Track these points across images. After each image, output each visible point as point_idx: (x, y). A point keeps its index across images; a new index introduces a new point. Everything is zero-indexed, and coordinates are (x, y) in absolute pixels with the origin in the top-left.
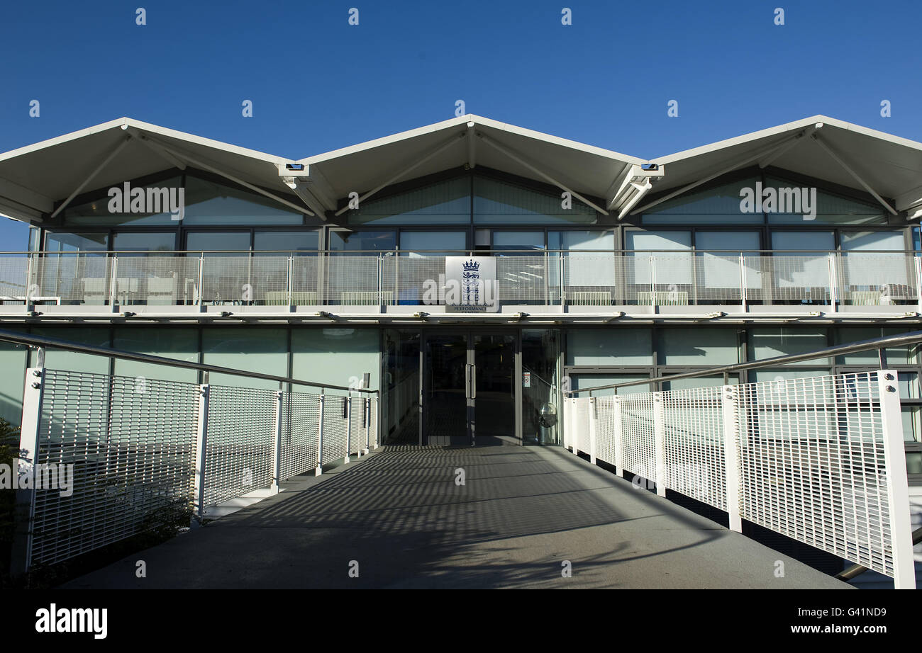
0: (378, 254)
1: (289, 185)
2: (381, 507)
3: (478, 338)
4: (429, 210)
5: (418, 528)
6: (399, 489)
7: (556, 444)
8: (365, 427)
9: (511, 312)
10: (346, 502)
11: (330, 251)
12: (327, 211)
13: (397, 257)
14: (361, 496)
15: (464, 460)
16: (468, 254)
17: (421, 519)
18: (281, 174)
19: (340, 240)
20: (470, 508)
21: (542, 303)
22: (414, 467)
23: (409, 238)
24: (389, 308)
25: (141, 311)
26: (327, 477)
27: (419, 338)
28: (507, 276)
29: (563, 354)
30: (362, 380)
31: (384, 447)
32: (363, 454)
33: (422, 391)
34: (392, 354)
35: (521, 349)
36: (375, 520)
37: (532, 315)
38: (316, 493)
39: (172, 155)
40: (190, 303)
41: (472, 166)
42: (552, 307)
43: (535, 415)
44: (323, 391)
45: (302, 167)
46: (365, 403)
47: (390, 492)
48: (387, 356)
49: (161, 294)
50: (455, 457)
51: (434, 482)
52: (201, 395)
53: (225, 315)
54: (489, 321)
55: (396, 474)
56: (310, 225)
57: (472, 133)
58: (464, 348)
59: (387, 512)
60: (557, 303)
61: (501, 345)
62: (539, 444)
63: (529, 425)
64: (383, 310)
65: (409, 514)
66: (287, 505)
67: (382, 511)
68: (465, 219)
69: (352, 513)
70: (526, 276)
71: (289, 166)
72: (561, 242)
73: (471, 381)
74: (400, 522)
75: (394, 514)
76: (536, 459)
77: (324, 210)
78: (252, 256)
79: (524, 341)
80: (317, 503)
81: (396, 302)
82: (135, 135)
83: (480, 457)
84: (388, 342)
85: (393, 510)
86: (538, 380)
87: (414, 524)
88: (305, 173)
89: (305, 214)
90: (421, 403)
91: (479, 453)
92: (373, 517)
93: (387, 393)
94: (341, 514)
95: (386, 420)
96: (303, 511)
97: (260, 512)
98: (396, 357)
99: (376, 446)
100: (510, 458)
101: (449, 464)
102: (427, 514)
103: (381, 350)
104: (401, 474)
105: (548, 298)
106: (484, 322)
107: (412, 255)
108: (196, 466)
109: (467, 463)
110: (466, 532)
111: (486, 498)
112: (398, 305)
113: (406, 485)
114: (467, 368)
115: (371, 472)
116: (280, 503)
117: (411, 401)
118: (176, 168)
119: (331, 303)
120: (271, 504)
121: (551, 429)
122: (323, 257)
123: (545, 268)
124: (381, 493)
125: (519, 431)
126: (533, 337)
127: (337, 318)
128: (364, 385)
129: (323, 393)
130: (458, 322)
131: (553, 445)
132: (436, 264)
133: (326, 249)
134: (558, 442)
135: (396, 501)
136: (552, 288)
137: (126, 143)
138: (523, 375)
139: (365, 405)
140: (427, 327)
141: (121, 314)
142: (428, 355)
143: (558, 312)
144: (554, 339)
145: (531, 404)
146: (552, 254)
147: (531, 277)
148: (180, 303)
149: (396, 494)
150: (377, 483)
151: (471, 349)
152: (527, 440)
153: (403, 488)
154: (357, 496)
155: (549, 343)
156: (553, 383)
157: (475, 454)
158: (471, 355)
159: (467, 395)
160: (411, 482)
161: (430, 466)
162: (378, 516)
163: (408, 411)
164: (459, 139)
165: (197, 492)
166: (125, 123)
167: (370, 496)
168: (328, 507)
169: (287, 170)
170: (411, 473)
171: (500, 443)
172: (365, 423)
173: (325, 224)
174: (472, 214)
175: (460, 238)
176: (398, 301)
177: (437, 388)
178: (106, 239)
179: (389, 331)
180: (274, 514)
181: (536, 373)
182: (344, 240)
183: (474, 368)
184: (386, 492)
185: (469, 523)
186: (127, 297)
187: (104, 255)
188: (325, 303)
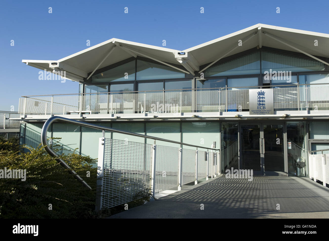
0: (218, 90)
1: (179, 61)
2: (225, 197)
3: (265, 126)
4: (241, 68)
5: (242, 206)
6: (231, 191)
7: (305, 176)
8: (214, 165)
9: (280, 114)
10: (209, 195)
11: (197, 89)
12: (195, 71)
13: (226, 90)
14: (215, 193)
15: (260, 181)
16: (259, 88)
17: (243, 203)
18: (176, 57)
19: (201, 84)
20: (264, 200)
21: (297, 109)
22: (237, 183)
23: (232, 82)
24: (224, 113)
25: (122, 116)
26: (199, 185)
27: (237, 126)
28: (279, 97)
29: (308, 134)
30: (213, 145)
31: (222, 174)
32: (213, 177)
33: (240, 150)
34: (225, 133)
35: (286, 131)
36: (223, 202)
37: (292, 115)
38: (196, 191)
39: (132, 52)
40: (140, 112)
41: (261, 47)
42: (302, 111)
43: (294, 162)
44: (197, 149)
45: (185, 53)
46: (214, 154)
47: (228, 192)
48: (223, 134)
49: (128, 109)
50: (256, 180)
51: (247, 190)
52: (153, 149)
53: (155, 117)
54: (271, 118)
55: (229, 185)
56: (188, 78)
57: (260, 32)
58: (259, 131)
59: (228, 200)
60: (304, 109)
61: (277, 129)
62: (296, 176)
63: (291, 167)
64: (221, 114)
65: (237, 201)
66: (185, 195)
67: (225, 199)
68: (258, 72)
69: (212, 199)
70: (288, 97)
71: (179, 53)
72: (306, 80)
73: (262, 146)
74: (233, 204)
75: (231, 200)
76: (295, 183)
77: (194, 71)
78: (164, 92)
79: (288, 127)
80: (198, 195)
81: (226, 110)
82: (117, 45)
83: (267, 180)
84: (223, 128)
85: (230, 199)
86: (295, 146)
87: (240, 205)
88: (186, 56)
89: (186, 73)
90: (239, 155)
91: (267, 179)
92: (222, 201)
93: (223, 151)
94: (208, 199)
95: (223, 162)
96: (193, 197)
97: (176, 197)
98: (227, 135)
99: (219, 174)
100: (282, 182)
101: (253, 183)
102: (245, 201)
103: (220, 131)
104: (232, 185)
105: (300, 106)
106: (268, 119)
107: (233, 89)
108: (152, 176)
109: (262, 182)
110: (263, 209)
111: (271, 197)
112: (227, 111)
113: (234, 190)
114: (260, 140)
115: (218, 184)
116: (183, 194)
117: (234, 155)
118: (133, 57)
119: (198, 111)
120: (179, 194)
121: (303, 169)
122: (194, 92)
123: (298, 92)
124: (224, 192)
125: (286, 169)
126: (293, 126)
127: (201, 118)
128: (214, 147)
129: (197, 150)
130: (256, 119)
131: (304, 177)
132: (244, 93)
133: (195, 88)
134: (306, 175)
135: (231, 196)
136: (301, 102)
137: (114, 48)
138: (288, 143)
139: (214, 156)
140: (241, 122)
141: (115, 117)
142: (242, 134)
143: (305, 113)
144: (303, 126)
145: (292, 158)
146: (301, 86)
147: (291, 97)
148: (136, 112)
149: (230, 193)
150: (222, 188)
151: (262, 131)
152: (290, 173)
153: (234, 191)
154: (214, 193)
155: (301, 128)
156: (303, 147)
157: (265, 179)
158: (262, 134)
159: (261, 152)
160: (237, 189)
161: (245, 183)
162: (224, 201)
163: (233, 159)
164: (254, 35)
165: (152, 187)
166: (114, 40)
167: (219, 193)
168: (202, 196)
169: (178, 55)
170: (236, 185)
171: (277, 175)
172: (214, 163)
173: (194, 77)
174: (261, 69)
175: (255, 81)
176: (227, 110)
177: (246, 149)
178: (107, 87)
179: (224, 123)
180: (181, 198)
181: (294, 142)
182: (203, 84)
183: (264, 140)
184: (226, 192)
185: (264, 206)
186: (116, 110)
187: (107, 94)
188: (195, 111)
